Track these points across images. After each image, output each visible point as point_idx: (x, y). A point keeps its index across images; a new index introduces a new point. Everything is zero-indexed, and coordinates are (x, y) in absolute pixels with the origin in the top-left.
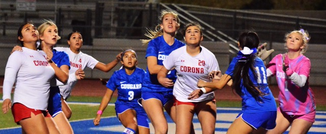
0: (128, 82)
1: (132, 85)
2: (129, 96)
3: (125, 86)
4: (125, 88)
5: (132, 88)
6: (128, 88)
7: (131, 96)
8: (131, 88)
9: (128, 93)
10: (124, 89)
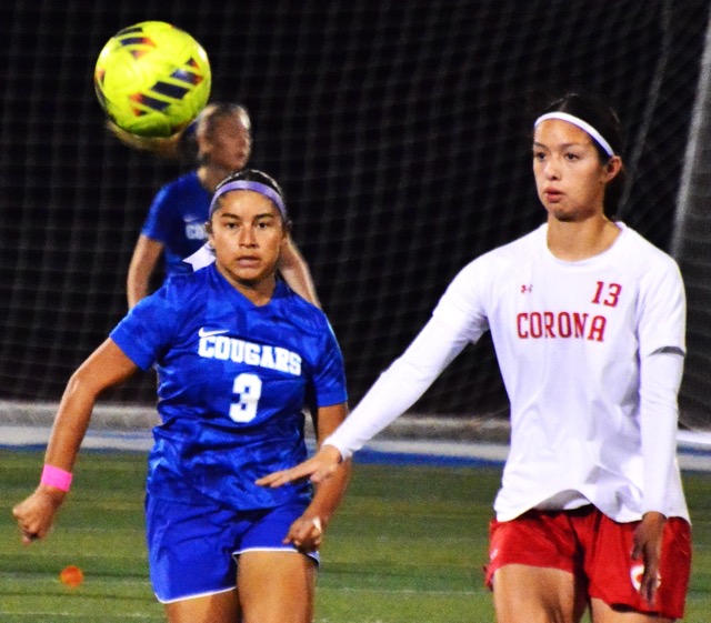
0: (242, 334)
1: (256, 347)
2: (236, 398)
3: (215, 346)
4: (224, 356)
5: (253, 360)
6: (237, 359)
7: (244, 398)
8: (249, 362)
9: (231, 384)
10: (214, 362)
